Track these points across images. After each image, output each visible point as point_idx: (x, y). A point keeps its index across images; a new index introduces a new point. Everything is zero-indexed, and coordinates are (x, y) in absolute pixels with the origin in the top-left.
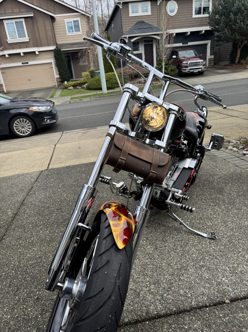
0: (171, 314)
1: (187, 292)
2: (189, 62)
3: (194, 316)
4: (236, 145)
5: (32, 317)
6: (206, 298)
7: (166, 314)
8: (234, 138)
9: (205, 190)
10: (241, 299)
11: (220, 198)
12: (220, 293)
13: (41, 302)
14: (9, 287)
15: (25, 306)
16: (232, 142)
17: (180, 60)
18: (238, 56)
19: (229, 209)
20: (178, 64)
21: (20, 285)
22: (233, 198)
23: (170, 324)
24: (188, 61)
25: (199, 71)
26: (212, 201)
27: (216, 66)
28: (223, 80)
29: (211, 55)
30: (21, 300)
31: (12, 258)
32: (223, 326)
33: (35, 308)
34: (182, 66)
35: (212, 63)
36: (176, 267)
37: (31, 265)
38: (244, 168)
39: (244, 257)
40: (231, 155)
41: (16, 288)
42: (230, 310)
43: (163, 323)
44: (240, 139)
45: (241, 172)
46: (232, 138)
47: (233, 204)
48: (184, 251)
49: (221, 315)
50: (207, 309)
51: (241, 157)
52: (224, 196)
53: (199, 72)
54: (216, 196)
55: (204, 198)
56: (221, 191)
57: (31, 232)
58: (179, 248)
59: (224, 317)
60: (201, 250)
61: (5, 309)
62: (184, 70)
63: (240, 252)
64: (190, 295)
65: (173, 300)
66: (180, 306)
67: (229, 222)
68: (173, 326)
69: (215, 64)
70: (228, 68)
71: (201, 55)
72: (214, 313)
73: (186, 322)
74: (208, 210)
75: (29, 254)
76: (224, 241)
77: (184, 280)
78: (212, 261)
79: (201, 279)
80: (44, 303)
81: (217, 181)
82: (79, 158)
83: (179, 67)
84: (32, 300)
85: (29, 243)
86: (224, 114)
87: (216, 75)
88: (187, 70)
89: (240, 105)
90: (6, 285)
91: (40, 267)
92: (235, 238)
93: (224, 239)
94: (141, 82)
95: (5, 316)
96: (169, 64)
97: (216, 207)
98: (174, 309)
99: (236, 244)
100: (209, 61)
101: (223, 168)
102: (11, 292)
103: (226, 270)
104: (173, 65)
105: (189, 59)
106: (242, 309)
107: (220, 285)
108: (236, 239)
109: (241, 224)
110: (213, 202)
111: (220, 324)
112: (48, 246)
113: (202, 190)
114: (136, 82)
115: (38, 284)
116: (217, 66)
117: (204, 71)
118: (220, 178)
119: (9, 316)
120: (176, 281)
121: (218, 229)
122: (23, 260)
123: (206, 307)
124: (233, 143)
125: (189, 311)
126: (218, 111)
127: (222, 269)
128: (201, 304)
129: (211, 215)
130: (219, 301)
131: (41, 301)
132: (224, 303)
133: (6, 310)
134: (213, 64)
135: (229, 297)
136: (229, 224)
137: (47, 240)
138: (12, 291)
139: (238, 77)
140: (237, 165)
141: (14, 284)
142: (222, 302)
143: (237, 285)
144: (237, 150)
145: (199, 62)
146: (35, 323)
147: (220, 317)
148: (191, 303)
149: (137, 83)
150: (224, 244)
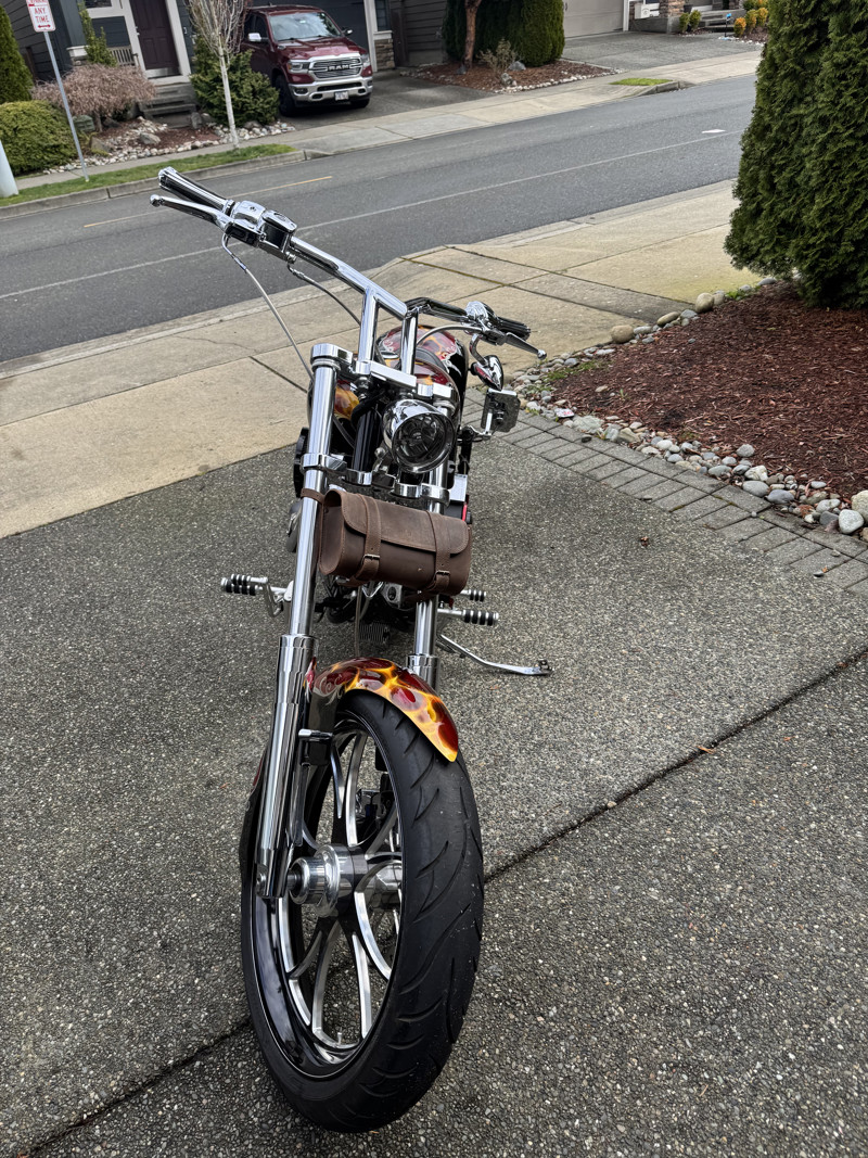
0: (507, 867)
1: (526, 810)
2: (313, 61)
3: (556, 854)
4: (532, 392)
5: (176, 990)
6: (567, 812)
7: (498, 870)
8: (522, 366)
9: (490, 547)
10: (636, 791)
11: (531, 563)
12: (592, 793)
13: (181, 949)
14: (57, 946)
15: (139, 975)
16: (520, 382)
17: (278, 52)
18: (471, 37)
19: (561, 590)
20: (274, 66)
21: (88, 934)
22: (562, 559)
23: (513, 886)
24: (307, 57)
25: (352, 93)
26: (514, 576)
27: (404, 73)
28: (438, 131)
29: (380, 28)
30: (119, 964)
31: (11, 873)
32: (615, 855)
33: (171, 968)
34: (290, 75)
35: (388, 59)
36: (483, 763)
37: (90, 875)
38: (568, 464)
39: (620, 700)
40: (526, 426)
41: (79, 944)
42: (620, 819)
43: (497, 891)
44: (539, 367)
45: (563, 478)
46: (516, 368)
47: (566, 576)
48: (490, 720)
49: (607, 835)
50: (577, 831)
51: (553, 431)
52: (540, 557)
53: (352, 98)
54: (522, 561)
55: (493, 572)
56: (529, 544)
57: (21, 786)
58: (474, 716)
59: (613, 836)
60: (525, 708)
61: (86, 1001)
62: (297, 90)
63: (609, 691)
64: (533, 815)
65: (501, 836)
66: (522, 844)
67: (570, 625)
68: (520, 887)
69: (399, 63)
70: (443, 83)
71: (349, 32)
72: (593, 834)
73: (543, 871)
74: (513, 603)
75: (61, 848)
76: (571, 673)
77: (511, 786)
78: (557, 728)
79: (547, 773)
80: (189, 949)
81: (513, 515)
82: (37, 495)
83: (280, 78)
84: (150, 954)
85: (38, 818)
86: (475, 277)
87: (411, 109)
88: (311, 91)
89: (512, 237)
90: (43, 948)
91: (122, 871)
92: (592, 660)
93: (569, 669)
94: (146, 142)
95: (95, 1015)
96: (241, 68)
97: (530, 591)
98: (511, 854)
99: (596, 674)
100: (377, 53)
101: (518, 472)
102: (73, 958)
103: (591, 741)
104: (255, 70)
105: (311, 46)
106: (641, 810)
107: (587, 775)
108: (595, 661)
109: (597, 623)
110: (519, 578)
111: (609, 851)
112: (111, 809)
113: (482, 551)
114: (128, 139)
115: (144, 913)
116: (408, 73)
117: (369, 94)
118: (517, 504)
119: (109, 1012)
120: (493, 795)
121: (548, 647)
122: (52, 868)
123: (573, 828)
124: (523, 386)
125: (541, 849)
126: (454, 265)
127: (583, 740)
128: (561, 826)
129: (524, 614)
130: (595, 808)
131: (178, 947)
132: (606, 808)
133: (90, 1001)
134: (391, 64)
135: (611, 795)
136: (571, 629)
137: (97, 795)
138: (73, 953)
139: (482, 117)
140: (550, 456)
141: (70, 936)
142: (601, 808)
143: (621, 765)
144: (539, 408)
145: (348, 61)
146: (193, 998)
147: (606, 839)
148: (541, 830)
149: (131, 143)
150: (571, 681)
